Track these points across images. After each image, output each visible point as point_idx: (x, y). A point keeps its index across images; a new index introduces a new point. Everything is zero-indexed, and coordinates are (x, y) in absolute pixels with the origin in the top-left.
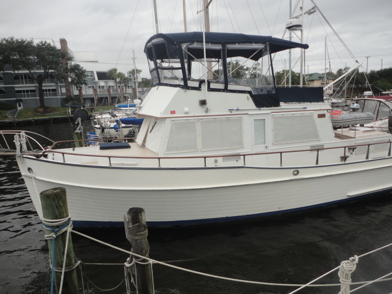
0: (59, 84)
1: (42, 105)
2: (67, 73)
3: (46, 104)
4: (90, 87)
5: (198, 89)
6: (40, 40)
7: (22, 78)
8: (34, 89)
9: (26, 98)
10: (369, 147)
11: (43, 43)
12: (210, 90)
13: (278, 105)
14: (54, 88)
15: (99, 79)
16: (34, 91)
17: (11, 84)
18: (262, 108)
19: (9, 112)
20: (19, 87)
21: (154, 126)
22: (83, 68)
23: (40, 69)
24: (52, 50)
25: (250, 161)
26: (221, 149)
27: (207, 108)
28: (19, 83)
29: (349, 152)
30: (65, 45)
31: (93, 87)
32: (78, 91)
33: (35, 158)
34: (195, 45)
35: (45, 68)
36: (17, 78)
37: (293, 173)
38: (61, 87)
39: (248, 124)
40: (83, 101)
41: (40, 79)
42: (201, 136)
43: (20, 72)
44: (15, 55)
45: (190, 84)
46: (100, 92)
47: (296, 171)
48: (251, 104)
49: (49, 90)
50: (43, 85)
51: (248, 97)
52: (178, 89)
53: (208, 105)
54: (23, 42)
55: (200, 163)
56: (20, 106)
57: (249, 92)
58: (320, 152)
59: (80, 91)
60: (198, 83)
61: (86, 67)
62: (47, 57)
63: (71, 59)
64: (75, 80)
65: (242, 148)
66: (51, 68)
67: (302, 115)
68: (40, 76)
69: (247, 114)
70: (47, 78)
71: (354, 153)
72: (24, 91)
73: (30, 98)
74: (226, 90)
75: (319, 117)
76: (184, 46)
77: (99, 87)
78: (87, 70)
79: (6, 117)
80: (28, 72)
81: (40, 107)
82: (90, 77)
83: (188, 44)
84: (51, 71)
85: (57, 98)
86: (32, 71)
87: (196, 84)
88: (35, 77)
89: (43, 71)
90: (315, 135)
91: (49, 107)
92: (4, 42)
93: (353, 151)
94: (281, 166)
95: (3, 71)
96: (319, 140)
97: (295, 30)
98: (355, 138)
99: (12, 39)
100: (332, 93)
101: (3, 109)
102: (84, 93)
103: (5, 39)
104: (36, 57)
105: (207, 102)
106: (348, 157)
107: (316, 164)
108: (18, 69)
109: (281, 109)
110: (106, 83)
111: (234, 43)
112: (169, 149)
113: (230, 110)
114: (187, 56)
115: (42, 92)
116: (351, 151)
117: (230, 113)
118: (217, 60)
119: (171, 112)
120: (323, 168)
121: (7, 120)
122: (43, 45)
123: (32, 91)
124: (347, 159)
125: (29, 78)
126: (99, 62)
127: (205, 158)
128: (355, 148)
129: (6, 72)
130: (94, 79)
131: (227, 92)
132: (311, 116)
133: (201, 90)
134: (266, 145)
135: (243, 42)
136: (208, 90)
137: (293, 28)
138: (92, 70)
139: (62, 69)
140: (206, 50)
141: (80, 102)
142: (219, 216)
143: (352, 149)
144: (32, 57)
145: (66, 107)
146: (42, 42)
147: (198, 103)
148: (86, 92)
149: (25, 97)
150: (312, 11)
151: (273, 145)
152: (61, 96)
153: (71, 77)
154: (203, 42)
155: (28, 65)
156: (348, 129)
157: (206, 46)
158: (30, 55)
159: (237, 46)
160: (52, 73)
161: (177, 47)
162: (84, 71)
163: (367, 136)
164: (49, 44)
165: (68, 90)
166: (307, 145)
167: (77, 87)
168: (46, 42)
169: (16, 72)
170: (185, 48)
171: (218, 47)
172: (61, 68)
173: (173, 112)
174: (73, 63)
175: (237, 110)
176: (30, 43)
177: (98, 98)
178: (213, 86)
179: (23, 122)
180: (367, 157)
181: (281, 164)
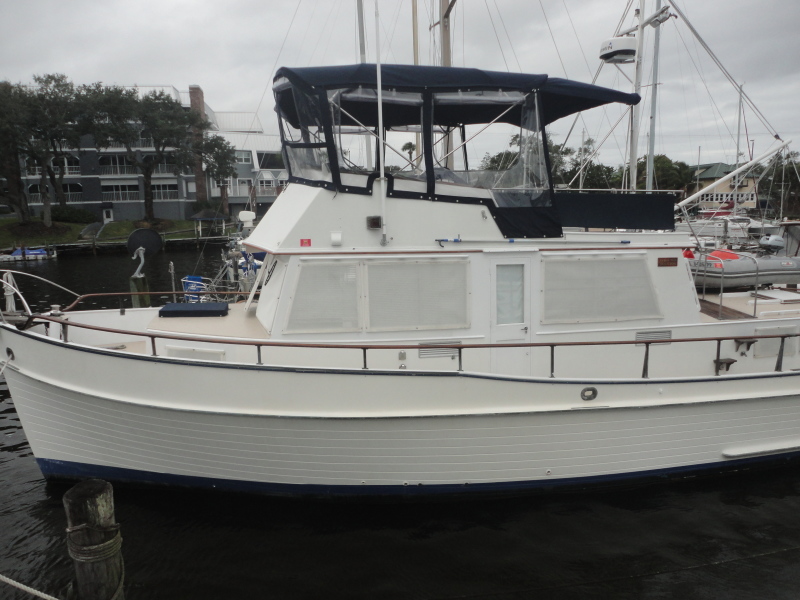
0: (182, 175)
1: (149, 215)
2: (200, 153)
3: (158, 214)
4: (243, 182)
5: (366, 191)
6: (152, 89)
7: (115, 163)
8: (135, 183)
9: (121, 201)
10: (783, 341)
11: (158, 94)
12: (393, 194)
13: (558, 234)
14: (174, 182)
15: (263, 166)
16: (135, 188)
17: (94, 173)
18: (516, 240)
19: (87, 227)
20: (109, 178)
21: (272, 270)
22: (229, 143)
23: (150, 146)
24: (172, 108)
25: (473, 362)
26: (414, 328)
27: (384, 236)
28: (109, 173)
29: (737, 349)
30: (198, 98)
31: (249, 181)
32: (219, 189)
33: (14, 328)
34: (359, 94)
35: (158, 144)
36: (106, 162)
37: (583, 395)
38: (188, 181)
39: (482, 276)
40: (227, 210)
41: (149, 164)
42: (367, 298)
43: (110, 150)
44: (103, 118)
45: (347, 180)
46: (263, 192)
47: (588, 390)
48: (490, 229)
49: (164, 187)
50: (153, 176)
51: (483, 214)
52: (319, 190)
53: (387, 228)
54: (118, 92)
55: (353, 360)
56: (108, 216)
57: (488, 202)
58: (652, 347)
59: (223, 189)
60: (365, 178)
61: (235, 141)
62: (160, 122)
63: (207, 125)
64: (215, 167)
65: (465, 328)
66: (168, 144)
67: (617, 258)
68: (148, 158)
69: (481, 251)
70: (161, 162)
71: (750, 353)
72: (117, 187)
73: (129, 201)
74: (430, 195)
75: (660, 265)
76: (332, 96)
77: (262, 182)
78: (237, 148)
79: (80, 237)
80: (124, 150)
81: (146, 219)
82: (244, 163)
83: (342, 90)
84: (167, 149)
85: (179, 202)
86: (133, 149)
87: (361, 181)
88: (140, 160)
89: (153, 149)
90: (651, 307)
91: (163, 220)
92: (84, 93)
93: (748, 348)
94: (552, 376)
95: (79, 148)
96: (660, 319)
97: (621, 61)
98: (754, 317)
99: (98, 86)
100: (754, 206)
101: (76, 222)
102: (230, 192)
103: (84, 86)
104: (139, 122)
105: (384, 221)
106: (732, 362)
107: (643, 376)
108: (107, 144)
109: (566, 243)
110: (276, 175)
111: (454, 90)
112: (294, 322)
113: (440, 242)
114: (339, 118)
115: (149, 191)
116: (743, 348)
117: (440, 249)
118: (445, 128)
119: (302, 241)
120: (661, 388)
121: (80, 244)
122: (157, 98)
123: (131, 187)
124: (731, 366)
125: (127, 162)
126: (265, 132)
127: (365, 348)
128: (753, 342)
129: (82, 149)
130: (252, 166)
131: (433, 200)
132: (640, 262)
133: (371, 194)
134: (526, 324)
135: (474, 89)
136: (388, 196)
137: (615, 57)
138: (248, 149)
139: (190, 145)
140: (385, 104)
141: (222, 211)
142: (402, 482)
143: (744, 342)
144: (131, 122)
145: (193, 220)
146: (155, 92)
147: (364, 224)
148: (235, 191)
149: (118, 199)
150: (661, 16)
151: (543, 325)
152: (187, 198)
153: (207, 162)
154: (375, 87)
155: (124, 137)
156: (749, 293)
157: (383, 95)
158: (129, 118)
159: (460, 97)
160: (170, 152)
161: (317, 96)
162: (233, 151)
163: (786, 314)
164: (168, 97)
165: (201, 188)
166: (629, 330)
167: (218, 182)
168: (162, 94)
169: (103, 150)
170: (335, 100)
171: (414, 99)
172: (187, 143)
173: (306, 242)
174: (211, 134)
175: (456, 241)
176: (131, 95)
177: (258, 204)
178: (399, 185)
179: (110, 248)
180: (778, 367)
181: (552, 371)
